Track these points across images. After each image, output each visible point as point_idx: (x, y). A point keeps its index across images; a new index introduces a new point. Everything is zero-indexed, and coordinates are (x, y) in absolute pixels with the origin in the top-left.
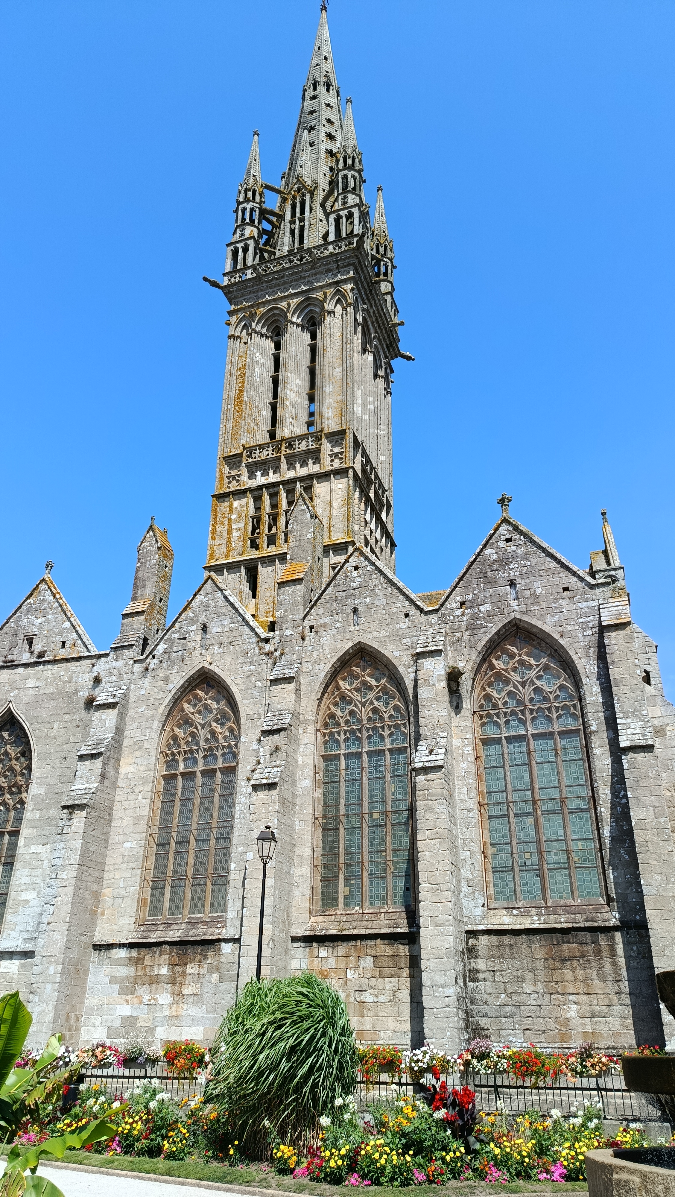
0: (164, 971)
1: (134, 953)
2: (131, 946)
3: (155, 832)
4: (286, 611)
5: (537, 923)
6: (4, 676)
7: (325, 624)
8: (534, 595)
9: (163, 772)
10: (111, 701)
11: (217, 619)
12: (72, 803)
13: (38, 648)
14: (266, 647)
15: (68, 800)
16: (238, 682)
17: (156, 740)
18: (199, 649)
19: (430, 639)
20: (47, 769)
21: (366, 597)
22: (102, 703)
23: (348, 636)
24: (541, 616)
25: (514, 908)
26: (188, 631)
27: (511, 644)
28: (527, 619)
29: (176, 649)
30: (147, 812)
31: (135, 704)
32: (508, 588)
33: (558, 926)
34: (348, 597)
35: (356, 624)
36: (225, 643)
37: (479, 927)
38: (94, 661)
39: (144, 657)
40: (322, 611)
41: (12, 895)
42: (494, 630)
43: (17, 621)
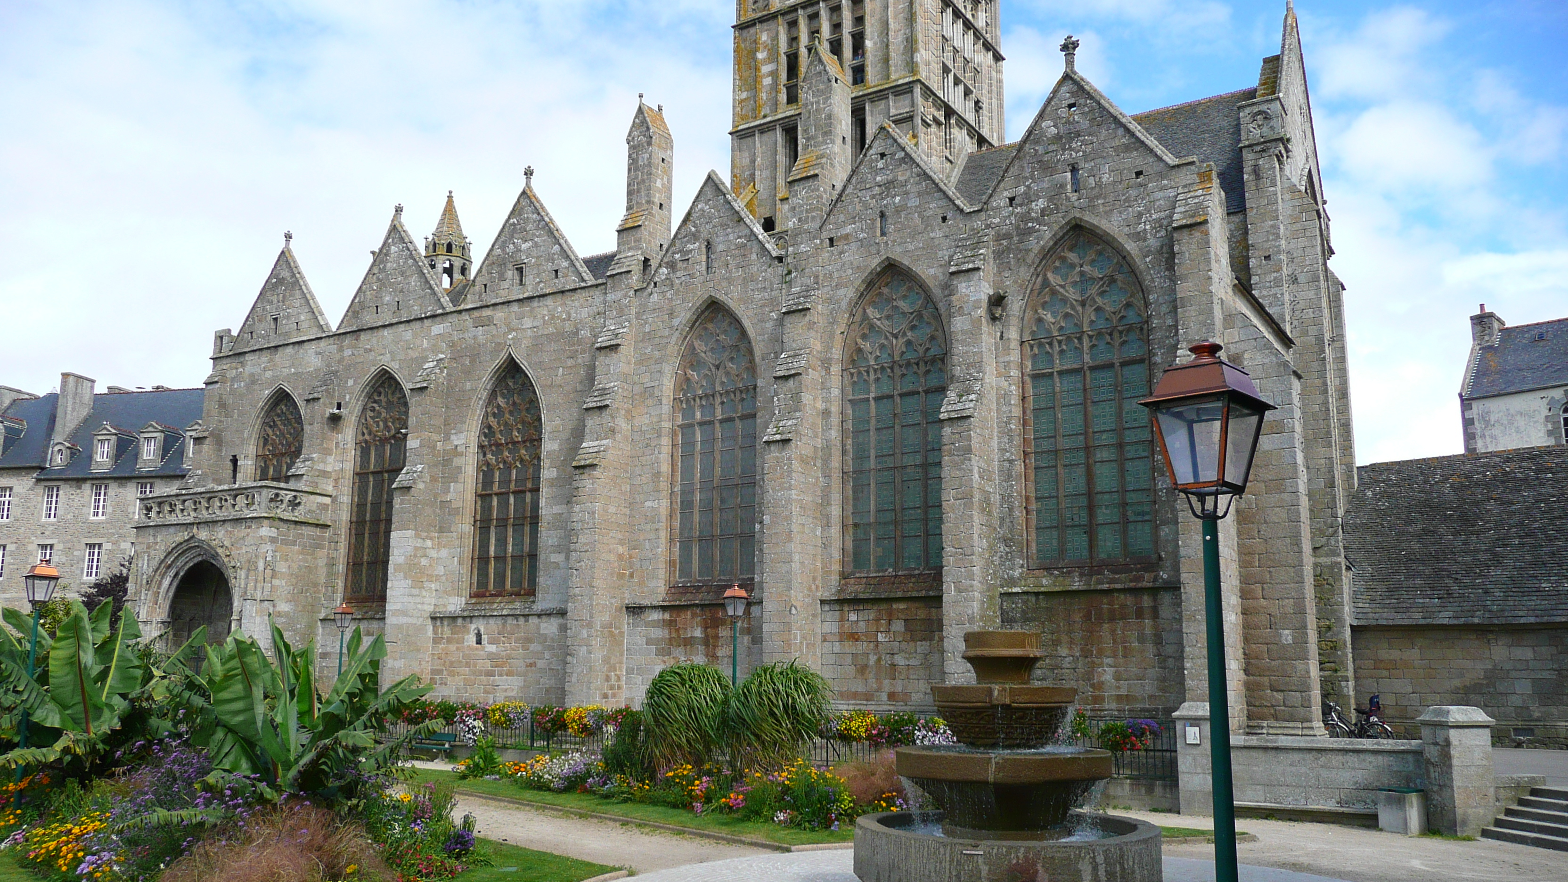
0: (698, 633)
1: (667, 616)
2: (664, 608)
3: (677, 489)
4: (800, 220)
5: (1077, 584)
6: (499, 315)
7: (847, 235)
8: (1099, 184)
9: (680, 421)
10: (612, 342)
11: (721, 233)
12: (582, 463)
13: (530, 279)
14: (781, 270)
15: (579, 460)
16: (750, 313)
17: (668, 386)
18: (705, 273)
19: (969, 253)
20: (558, 421)
21: (894, 197)
22: (604, 345)
23: (873, 250)
24: (1106, 212)
25: (1056, 569)
26: (691, 251)
27: (1071, 250)
28: (1089, 218)
29: (678, 274)
30: (665, 468)
31: (641, 344)
32: (1069, 175)
33: (1099, 587)
34: (873, 197)
35: (883, 234)
36: (732, 264)
37: (1015, 590)
38: (591, 293)
39: (645, 285)
40: (842, 218)
41: (542, 557)
42: (1048, 235)
43: (503, 246)
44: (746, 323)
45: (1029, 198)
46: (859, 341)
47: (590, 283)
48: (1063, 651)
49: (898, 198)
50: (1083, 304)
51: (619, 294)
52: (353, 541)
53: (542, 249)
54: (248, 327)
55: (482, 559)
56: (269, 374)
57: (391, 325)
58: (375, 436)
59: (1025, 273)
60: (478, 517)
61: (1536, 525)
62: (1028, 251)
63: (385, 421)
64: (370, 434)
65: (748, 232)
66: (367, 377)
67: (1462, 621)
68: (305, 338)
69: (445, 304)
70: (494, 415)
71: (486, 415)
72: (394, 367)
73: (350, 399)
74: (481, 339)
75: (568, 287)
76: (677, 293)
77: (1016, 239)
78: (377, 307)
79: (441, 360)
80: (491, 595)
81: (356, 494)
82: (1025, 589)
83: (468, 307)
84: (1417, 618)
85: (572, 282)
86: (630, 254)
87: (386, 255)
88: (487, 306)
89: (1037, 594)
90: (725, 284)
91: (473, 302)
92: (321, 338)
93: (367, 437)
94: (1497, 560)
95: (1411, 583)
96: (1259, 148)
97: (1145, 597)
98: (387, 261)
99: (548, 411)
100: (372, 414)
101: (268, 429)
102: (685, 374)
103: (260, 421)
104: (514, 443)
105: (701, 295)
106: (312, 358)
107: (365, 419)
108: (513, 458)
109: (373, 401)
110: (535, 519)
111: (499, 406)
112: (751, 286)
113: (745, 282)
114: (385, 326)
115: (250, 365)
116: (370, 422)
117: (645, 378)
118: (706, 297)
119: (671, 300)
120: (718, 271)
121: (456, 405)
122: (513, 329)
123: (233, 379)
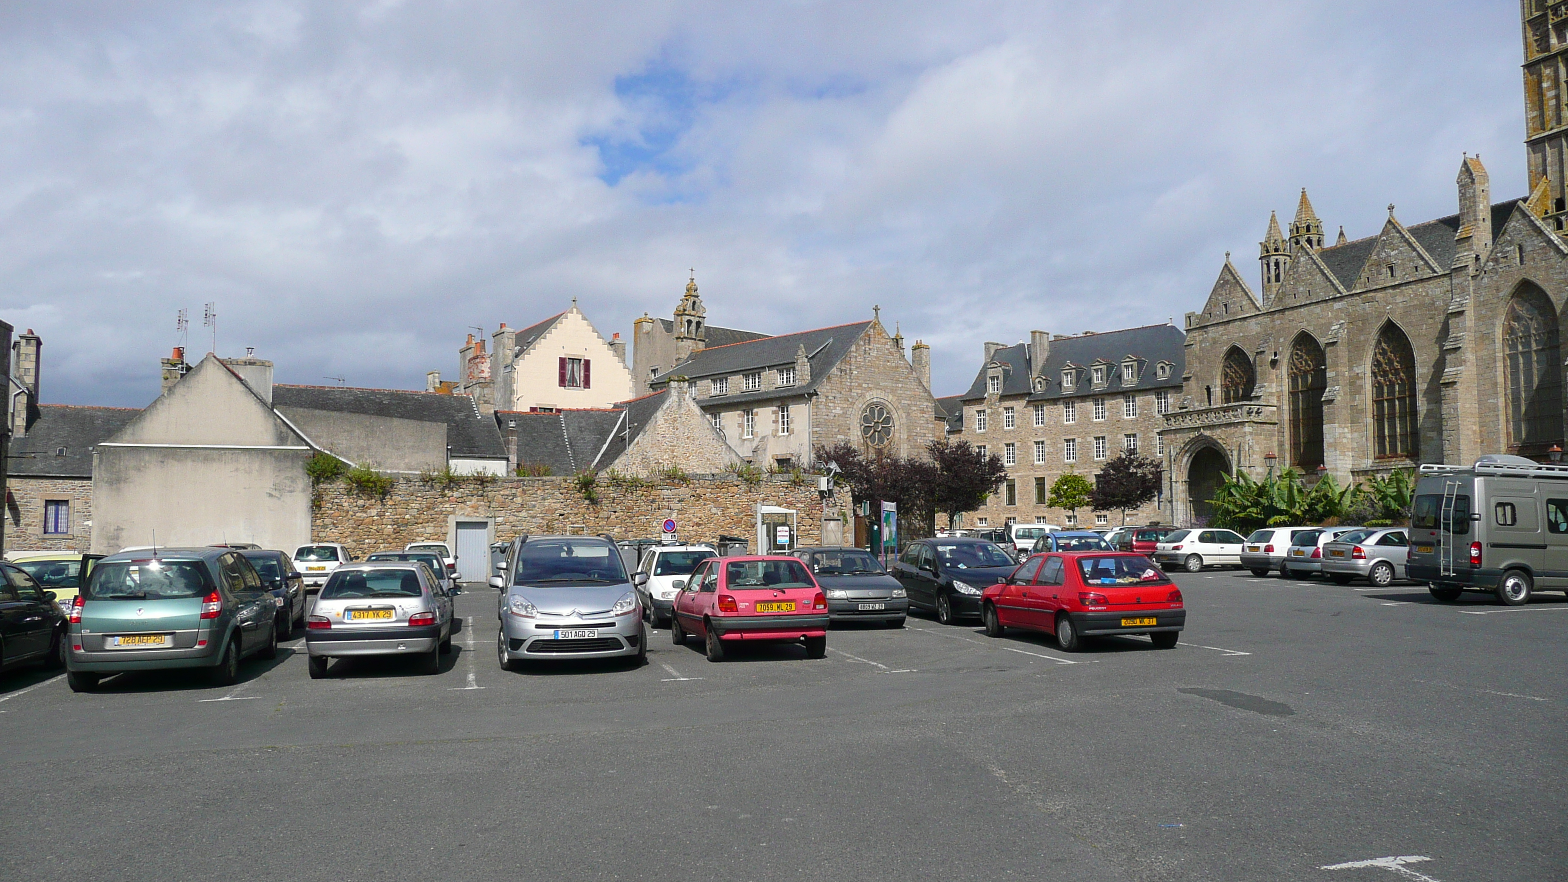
3: (1509, 391)
6: (1379, 295)
9: (1508, 352)
10: (1460, 310)
11: (1528, 240)
12: (1447, 381)
13: (1398, 273)
15: (1444, 380)
16: (1552, 288)
17: (1499, 332)
18: (1519, 264)
20: (1425, 356)
22: (1454, 311)
26: (1508, 252)
29: (1501, 266)
30: (1500, 379)
31: (1478, 308)
36: (1538, 259)
38: (1442, 279)
39: (1478, 273)
41: (1422, 434)
43: (1378, 254)
44: (1550, 294)
47: (1440, 274)
51: (1461, 280)
52: (1292, 431)
53: (1405, 254)
54: (1207, 311)
55: (1380, 438)
56: (1225, 337)
57: (1306, 305)
58: (1300, 370)
60: (1375, 413)
63: (1306, 361)
64: (1296, 369)
66: (1293, 336)
68: (1247, 315)
69: (1342, 291)
70: (1380, 353)
71: (1375, 354)
72: (1310, 329)
73: (1283, 349)
74: (1368, 310)
75: (1425, 277)
76: (1501, 277)
78: (1295, 294)
79: (1342, 324)
80: (1389, 457)
81: (1290, 404)
83: (1359, 291)
85: (1428, 273)
86: (1465, 254)
87: (1297, 263)
88: (1371, 291)
90: (1533, 271)
91: (1360, 289)
92: (1259, 315)
93: (1295, 371)
98: (1298, 266)
99: (1418, 350)
100: (1296, 357)
101: (1226, 369)
102: (1509, 324)
103: (1222, 365)
104: (1396, 370)
105: (1517, 278)
106: (1254, 327)
107: (1293, 360)
108: (1396, 378)
109: (1297, 350)
110: (1414, 413)
111: (1383, 349)
112: (1551, 271)
113: (1547, 269)
114: (1301, 306)
115: (1212, 333)
116: (1296, 362)
117: (1483, 328)
118: (1521, 279)
119: (1497, 281)
120: (1529, 263)
121: (1355, 350)
122: (1390, 304)
123: (1201, 342)
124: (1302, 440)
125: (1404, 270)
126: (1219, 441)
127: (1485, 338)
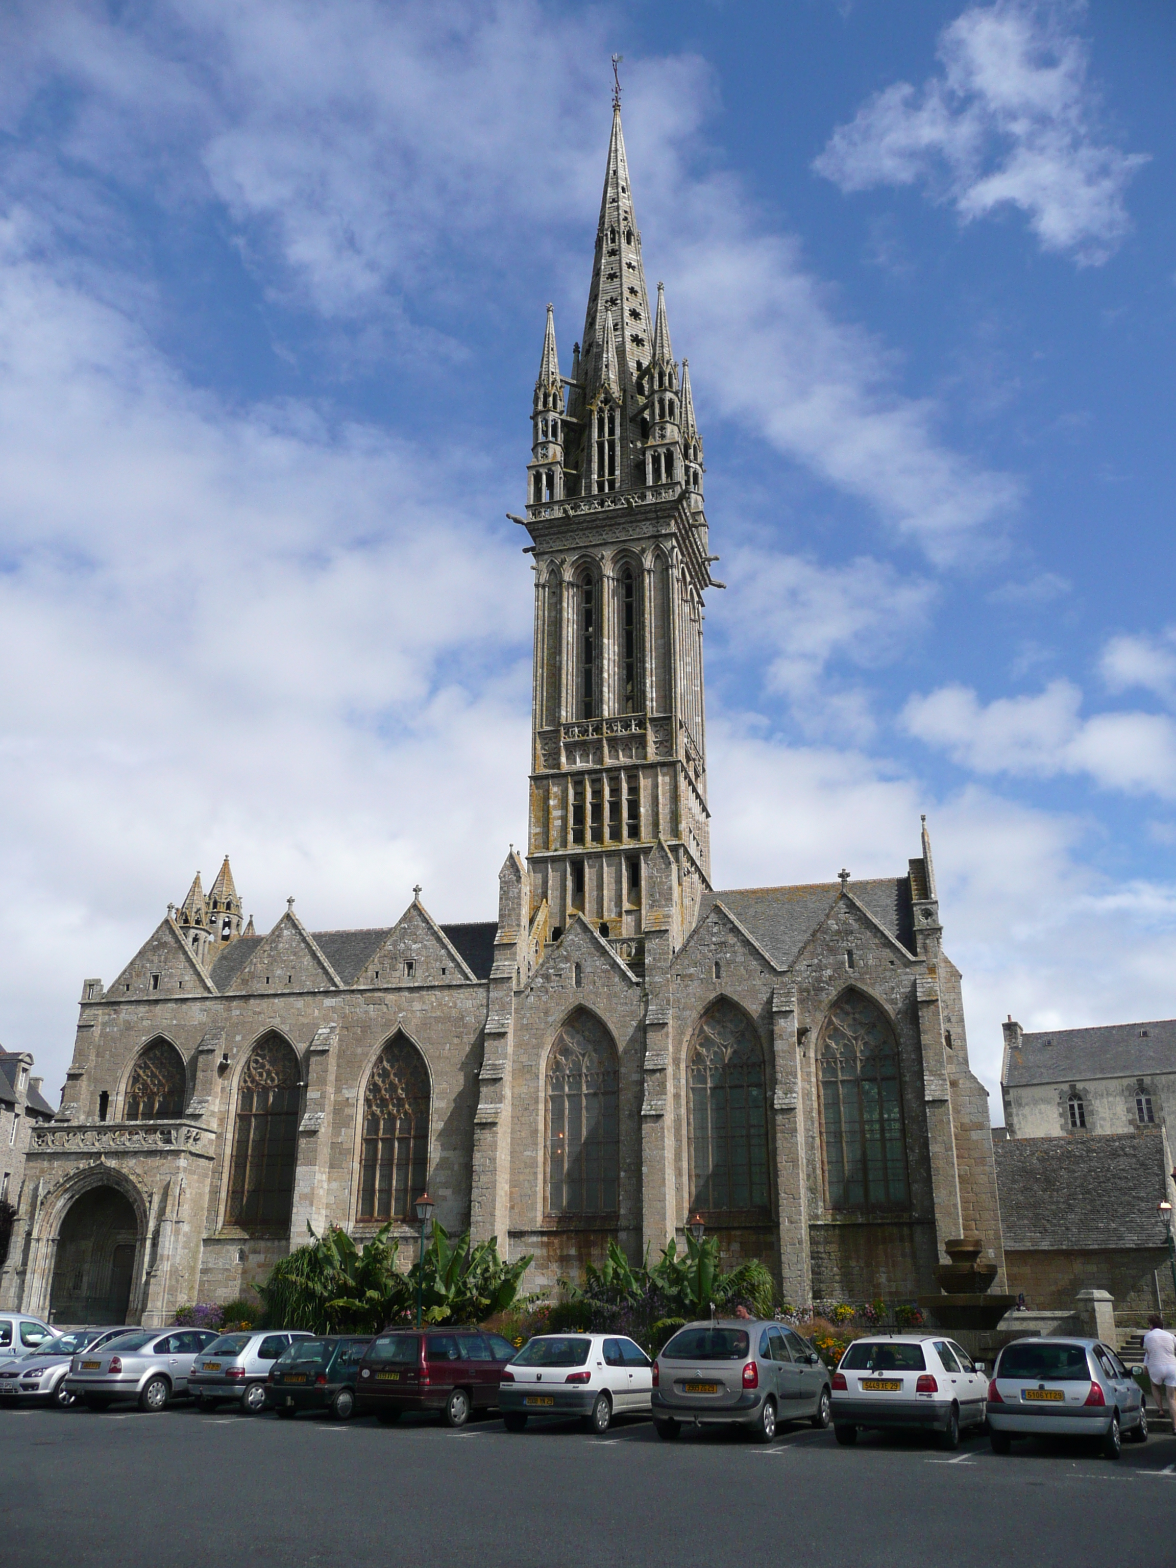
0: (573, 1252)
1: (545, 1239)
2: (542, 1233)
3: (549, 1143)
4: (654, 959)
5: (860, 1221)
6: (390, 997)
7: (691, 975)
8: (866, 965)
9: (550, 1092)
10: (498, 1030)
11: (589, 959)
12: (482, 1121)
13: (419, 972)
14: (638, 991)
15: (477, 1118)
16: (615, 1020)
17: (543, 1066)
18: (575, 986)
19: (783, 999)
20: (444, 1085)
21: (725, 953)
22: (493, 1031)
23: (711, 987)
24: (871, 984)
25: (844, 1209)
26: (563, 969)
27: (847, 1002)
28: (859, 985)
29: (552, 984)
30: (541, 1127)
31: (520, 1032)
32: (846, 956)
33: (876, 1222)
34: (711, 951)
35: (718, 977)
36: (599, 984)
37: (819, 1223)
38: (475, 989)
39: (522, 989)
40: (686, 962)
41: (430, 1192)
42: (834, 993)
43: (395, 944)
44: (611, 1026)
45: (820, 968)
46: (698, 1047)
47: (473, 982)
48: (853, 1263)
49: (728, 955)
50: (856, 1039)
51: (500, 994)
52: (233, 1172)
53: (431, 950)
54: (125, 981)
55: (367, 1192)
56: (146, 1023)
57: (283, 995)
58: (258, 1084)
59: (820, 1017)
60: (363, 1157)
61: (1091, 1186)
62: (820, 1002)
63: (269, 1073)
64: (252, 1082)
65: (612, 962)
66: (257, 1035)
67: (1055, 1248)
68: (190, 996)
69: (338, 983)
70: (379, 1075)
71: (373, 1075)
72: (284, 1029)
73: (238, 1052)
74: (372, 1015)
75: (454, 983)
76: (551, 997)
77: (812, 993)
78: (268, 978)
79: (334, 1027)
80: (377, 1221)
81: (237, 1131)
82: (826, 1222)
83: (362, 988)
84: (1028, 1245)
85: (458, 979)
86: (506, 963)
87: (278, 936)
88: (379, 990)
89: (834, 1226)
90: (592, 996)
91: (364, 984)
92: (207, 998)
93: (251, 1085)
94: (1071, 1208)
95: (1021, 1222)
96: (926, 933)
97: (905, 1229)
98: (279, 942)
99: (436, 1076)
100: (255, 1065)
101: (138, 1070)
102: (555, 1057)
103: (133, 1063)
104: (399, 1099)
105: (571, 1002)
106: (196, 1014)
107: (249, 1069)
108: (398, 1111)
109: (258, 1055)
110: (421, 1160)
111: (384, 1069)
112: (615, 1000)
113: (609, 997)
114: (275, 995)
115: (126, 1013)
116: (253, 1072)
117: (524, 1059)
118: (577, 1003)
119: (546, 1003)
120: (587, 987)
121: (348, 1064)
122: (404, 1011)
123: (104, 1024)
124: (246, 1187)
125: (427, 970)
126: (132, 1177)
127: (525, 1071)
